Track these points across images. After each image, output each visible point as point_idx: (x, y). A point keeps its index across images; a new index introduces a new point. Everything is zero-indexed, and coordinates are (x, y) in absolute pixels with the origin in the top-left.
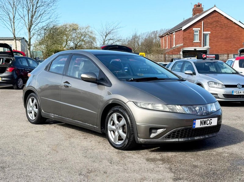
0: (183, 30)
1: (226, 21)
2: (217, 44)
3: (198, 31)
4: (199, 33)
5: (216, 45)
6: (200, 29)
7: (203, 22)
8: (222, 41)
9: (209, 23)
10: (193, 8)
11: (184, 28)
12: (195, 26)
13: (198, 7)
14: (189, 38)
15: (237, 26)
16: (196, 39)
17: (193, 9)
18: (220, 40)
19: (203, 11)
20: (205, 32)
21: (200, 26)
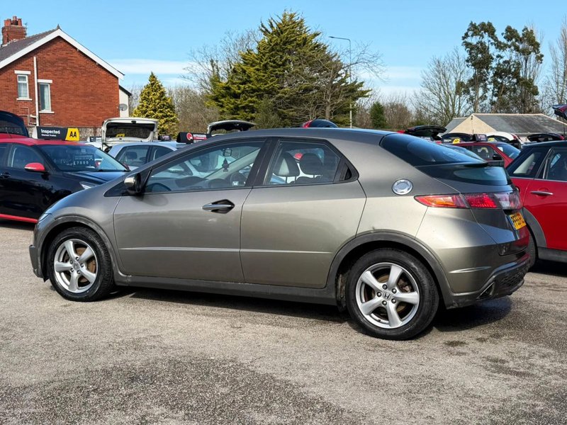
1: (83, 61)
2: (67, 106)
3: (27, 77)
4: (29, 82)
5: (66, 109)
6: (29, 73)
7: (35, 58)
8: (77, 101)
9: (49, 62)
10: (3, 25)
12: (20, 65)
13: (13, 26)
15: (104, 73)
16: (22, 95)
17: (3, 29)
18: (72, 98)
19: (26, 34)
20: (40, 81)
21: (30, 68)
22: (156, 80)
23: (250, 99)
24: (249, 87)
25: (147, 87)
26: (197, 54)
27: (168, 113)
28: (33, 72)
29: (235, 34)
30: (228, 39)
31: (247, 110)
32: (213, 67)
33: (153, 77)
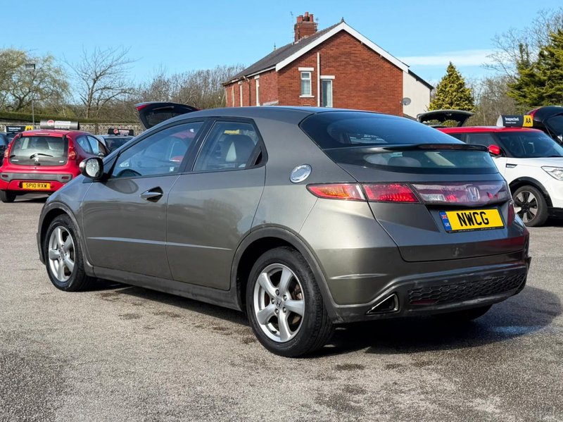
0: (277, 70)
1: (366, 54)
2: (349, 102)
3: (310, 73)
4: (312, 79)
6: (312, 69)
7: (318, 54)
8: (359, 96)
9: (332, 57)
10: (295, 22)
11: (279, 66)
12: (303, 62)
13: (305, 22)
14: (292, 89)
15: (388, 65)
16: (305, 92)
17: (296, 26)
18: (354, 94)
19: (316, 30)
20: (323, 77)
21: (313, 64)
22: (454, 71)
23: (557, 86)
24: (557, 73)
25: (445, 79)
26: (502, 39)
27: (466, 106)
28: (316, 68)
29: (550, 13)
30: (541, 19)
31: (554, 99)
32: (521, 52)
33: (451, 67)
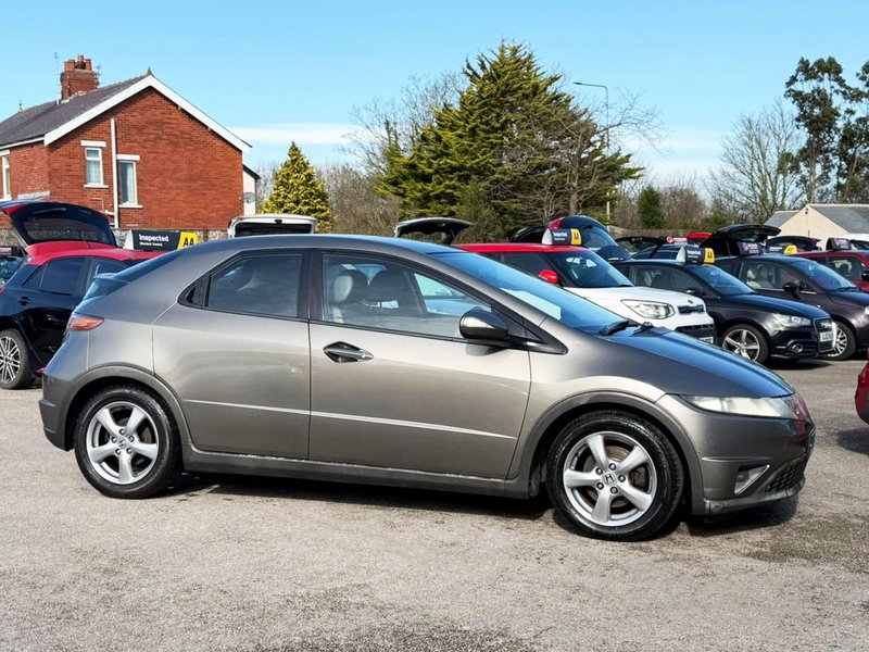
0: (46, 143)
1: (186, 125)
2: (162, 196)
3: (100, 150)
4: (104, 159)
5: (161, 201)
6: (103, 144)
7: (112, 121)
8: (177, 188)
9: (134, 126)
10: (62, 70)
11: (50, 138)
12: (89, 133)
13: (78, 70)
14: (71, 173)
15: (220, 143)
16: (93, 179)
17: (63, 75)
18: (170, 184)
19: (98, 84)
20: (121, 157)
21: (105, 136)
22: (299, 155)
23: (447, 182)
24: (446, 163)
25: (287, 166)
26: (364, 114)
27: (318, 206)
28: (109, 143)
29: (424, 81)
30: (412, 87)
31: (443, 201)
32: (389, 132)
33: (294, 149)
